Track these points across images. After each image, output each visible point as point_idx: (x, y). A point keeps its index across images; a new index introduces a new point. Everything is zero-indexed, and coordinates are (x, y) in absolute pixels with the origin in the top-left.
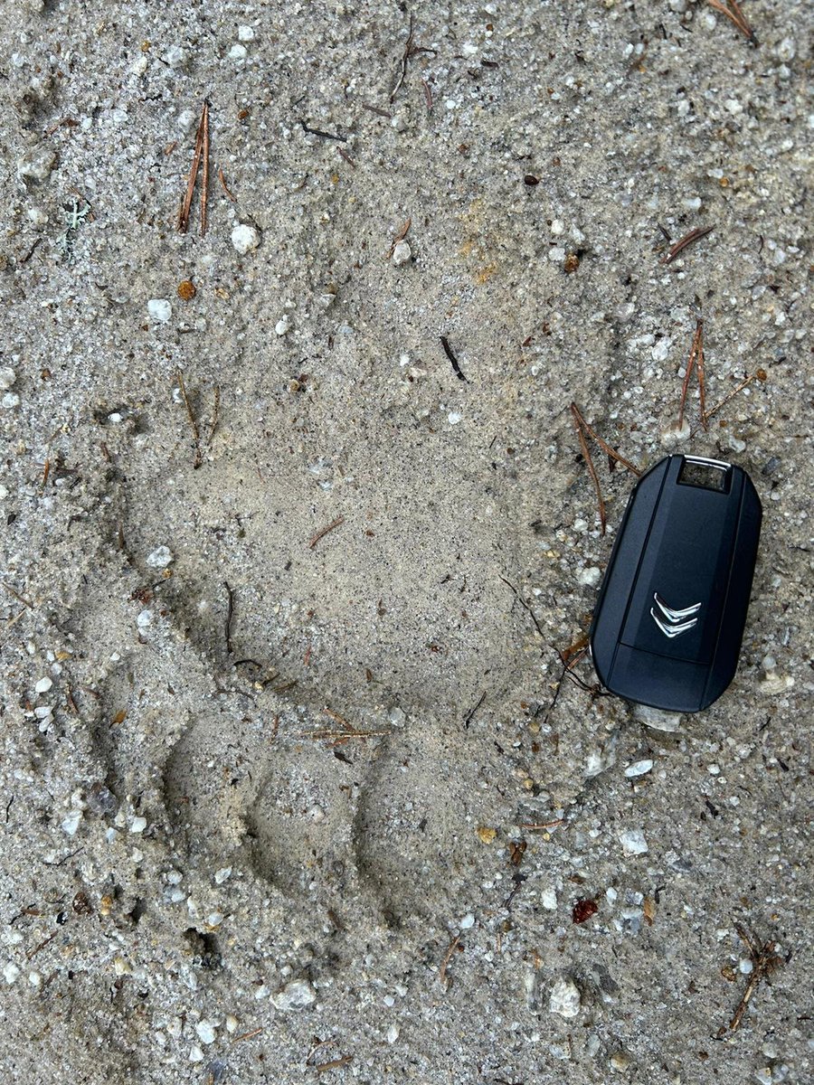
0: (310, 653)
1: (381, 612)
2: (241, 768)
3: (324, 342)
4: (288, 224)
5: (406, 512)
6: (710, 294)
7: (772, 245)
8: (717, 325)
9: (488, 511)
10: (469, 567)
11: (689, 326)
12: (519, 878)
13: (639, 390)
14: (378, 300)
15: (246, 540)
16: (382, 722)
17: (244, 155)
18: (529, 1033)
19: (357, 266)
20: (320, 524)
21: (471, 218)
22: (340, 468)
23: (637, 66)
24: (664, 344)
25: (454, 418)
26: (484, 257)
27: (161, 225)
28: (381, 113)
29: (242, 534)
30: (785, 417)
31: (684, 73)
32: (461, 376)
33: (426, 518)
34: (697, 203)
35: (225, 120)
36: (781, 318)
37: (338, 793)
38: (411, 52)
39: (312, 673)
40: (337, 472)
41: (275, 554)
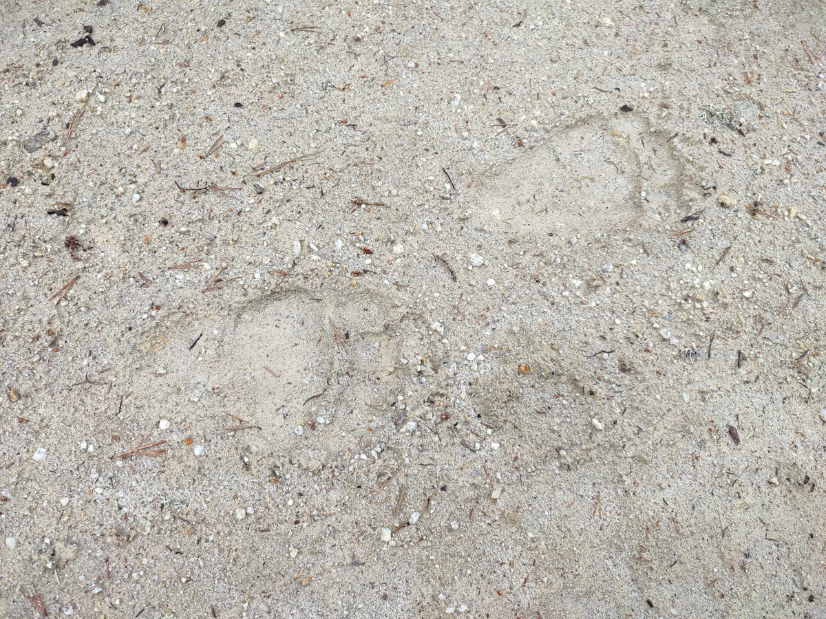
0: (319, 365)
1: (296, 345)
2: (373, 378)
3: (199, 385)
4: (156, 409)
5: (256, 345)
6: (160, 268)
7: (142, 256)
8: (169, 264)
9: (247, 317)
10: (270, 320)
11: (171, 271)
12: (365, 272)
13: (194, 279)
14: (181, 376)
15: (285, 404)
16: (329, 325)
17: (132, 434)
18: (415, 256)
19: (169, 386)
20: (270, 375)
21: (146, 348)
22: (245, 370)
23: (88, 307)
24: (178, 276)
25: (216, 332)
26: (159, 341)
27: (164, 462)
28: (111, 386)
29: (283, 406)
30: (194, 240)
31: (90, 293)
32: (201, 335)
33: (256, 338)
34: (131, 279)
35: (118, 448)
36: (164, 248)
37: (366, 339)
38: (87, 380)
39: (326, 360)
40: (246, 371)
41: (287, 390)
